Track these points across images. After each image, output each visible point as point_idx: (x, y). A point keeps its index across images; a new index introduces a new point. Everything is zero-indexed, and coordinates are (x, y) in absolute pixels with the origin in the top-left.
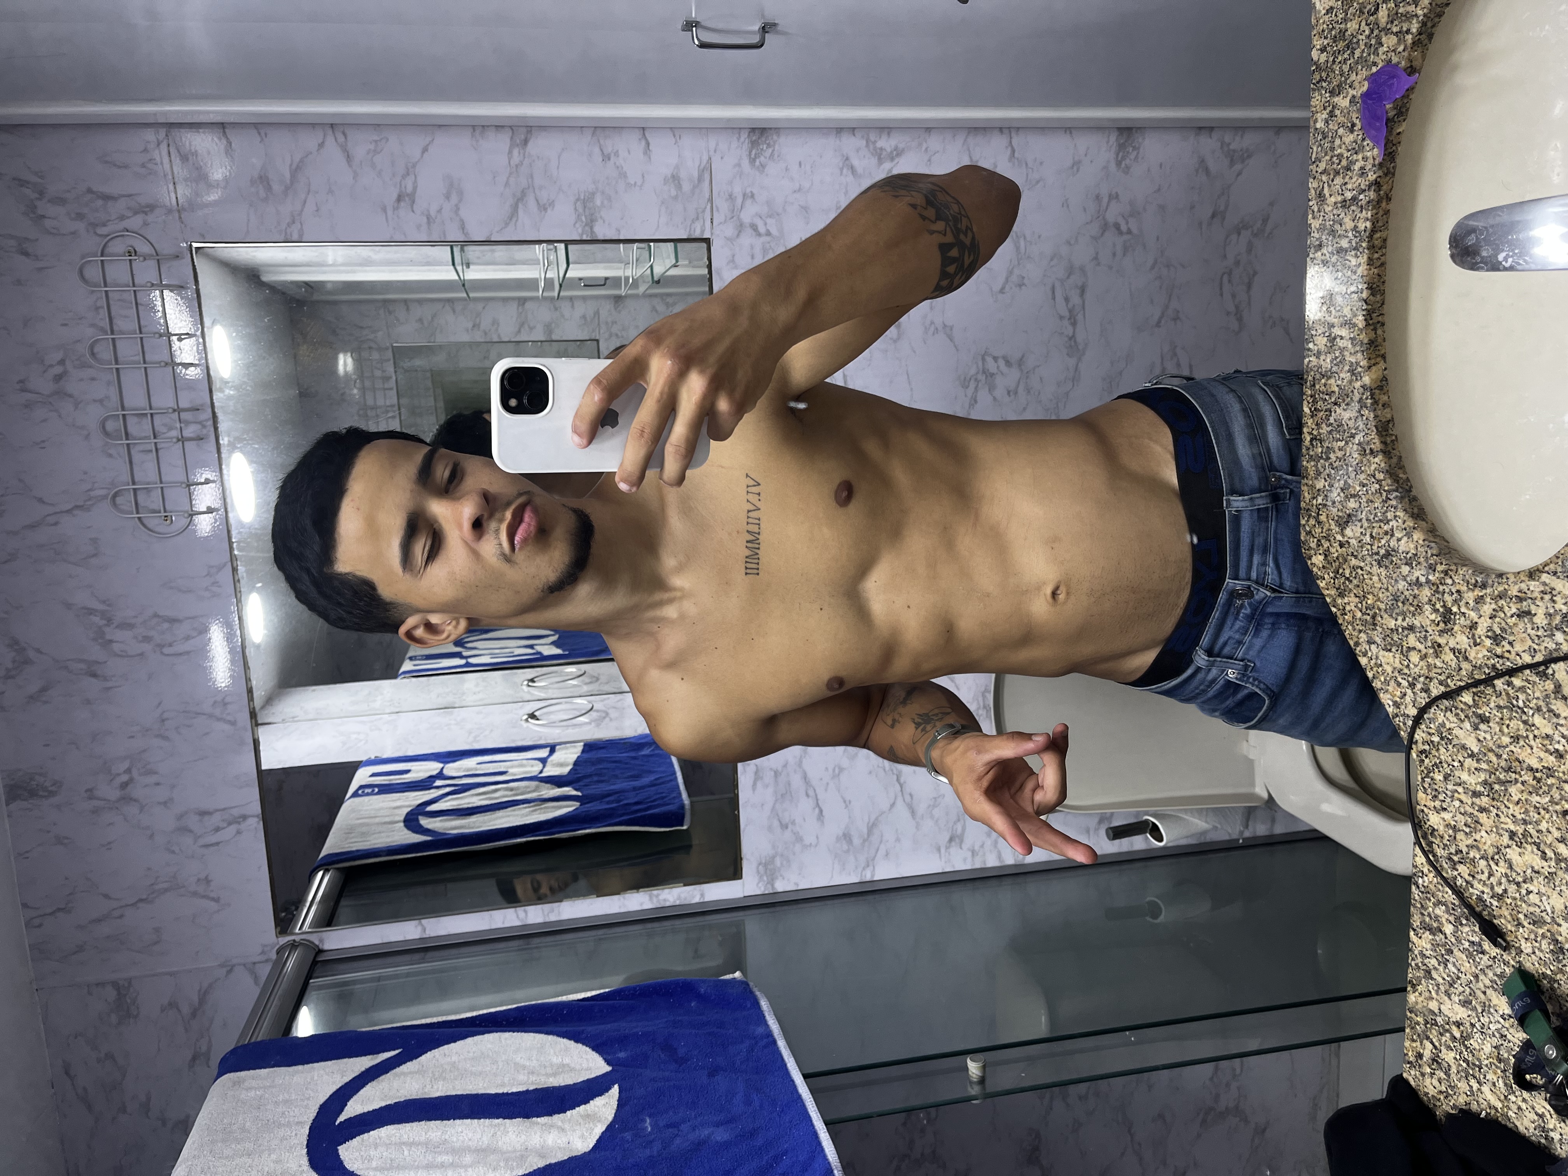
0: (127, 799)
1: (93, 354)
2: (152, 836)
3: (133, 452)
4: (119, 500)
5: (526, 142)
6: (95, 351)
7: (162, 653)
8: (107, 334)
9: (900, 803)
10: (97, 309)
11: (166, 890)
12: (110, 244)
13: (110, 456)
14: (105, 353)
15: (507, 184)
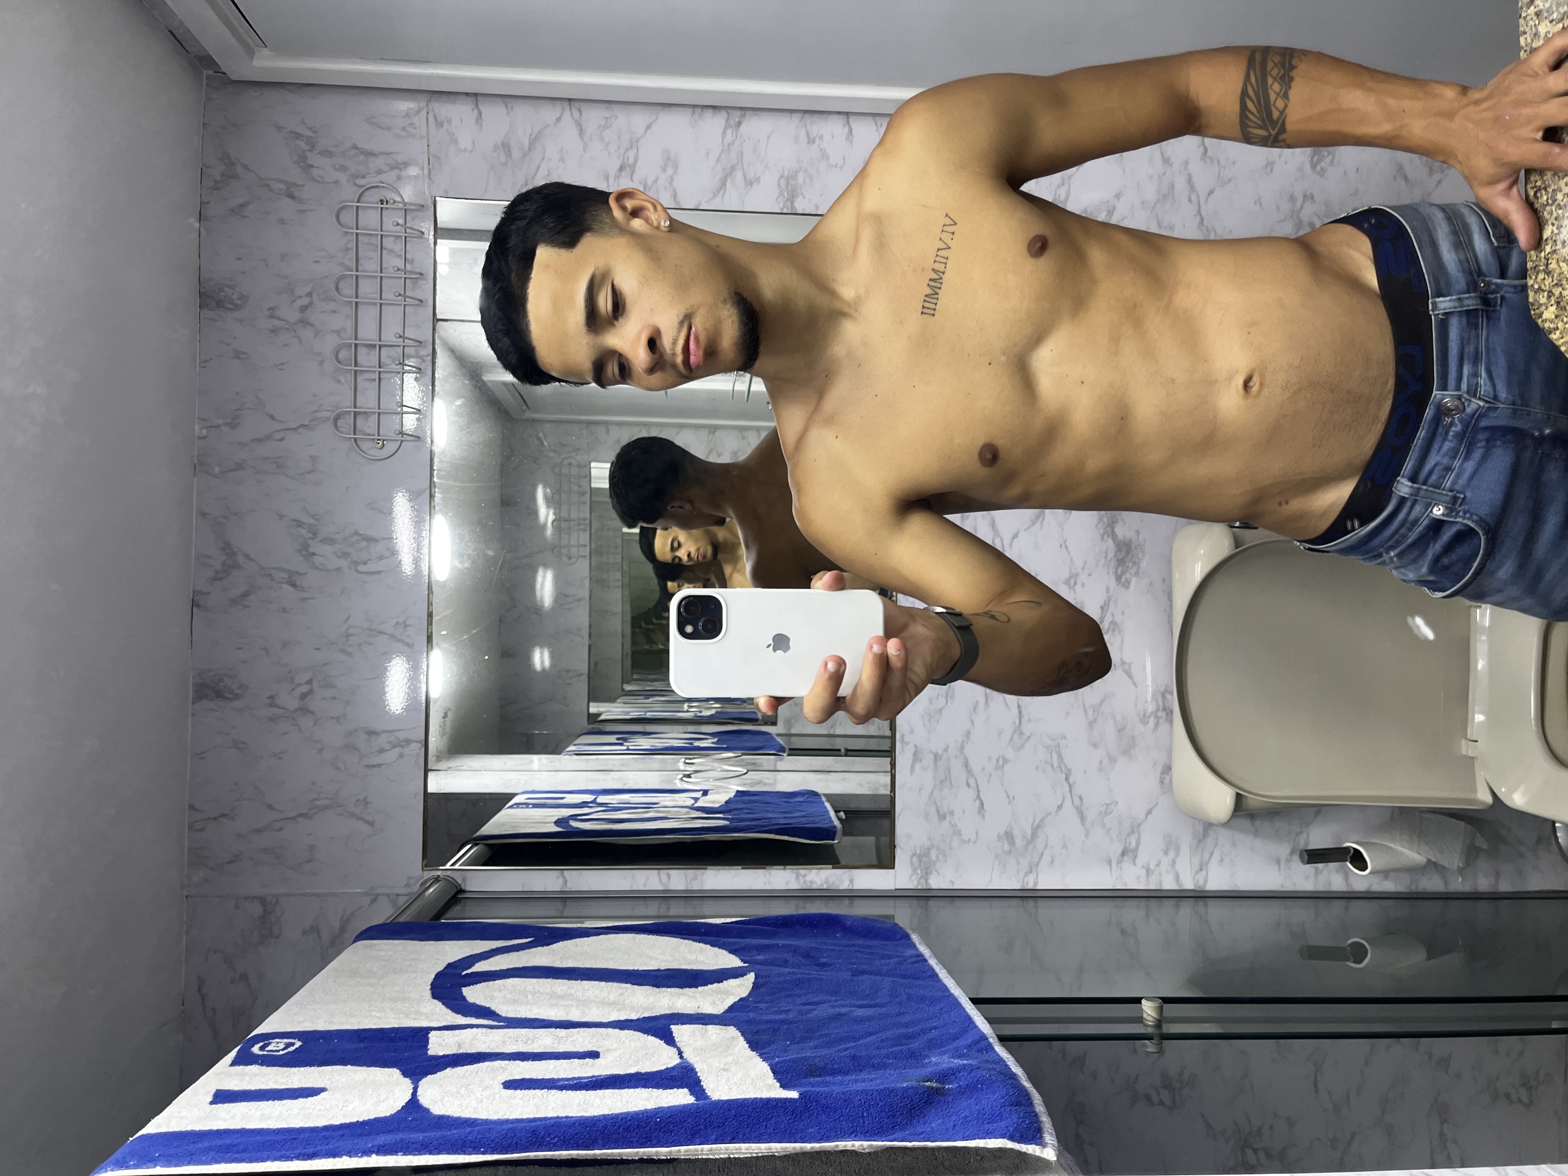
0: (305, 710)
1: (337, 289)
2: (321, 750)
3: (359, 379)
4: (339, 423)
5: (739, 124)
6: (340, 286)
7: (357, 571)
8: (352, 271)
9: (1068, 803)
10: (347, 250)
11: (327, 807)
12: (366, 193)
13: (339, 381)
14: (348, 289)
15: (718, 160)
